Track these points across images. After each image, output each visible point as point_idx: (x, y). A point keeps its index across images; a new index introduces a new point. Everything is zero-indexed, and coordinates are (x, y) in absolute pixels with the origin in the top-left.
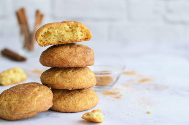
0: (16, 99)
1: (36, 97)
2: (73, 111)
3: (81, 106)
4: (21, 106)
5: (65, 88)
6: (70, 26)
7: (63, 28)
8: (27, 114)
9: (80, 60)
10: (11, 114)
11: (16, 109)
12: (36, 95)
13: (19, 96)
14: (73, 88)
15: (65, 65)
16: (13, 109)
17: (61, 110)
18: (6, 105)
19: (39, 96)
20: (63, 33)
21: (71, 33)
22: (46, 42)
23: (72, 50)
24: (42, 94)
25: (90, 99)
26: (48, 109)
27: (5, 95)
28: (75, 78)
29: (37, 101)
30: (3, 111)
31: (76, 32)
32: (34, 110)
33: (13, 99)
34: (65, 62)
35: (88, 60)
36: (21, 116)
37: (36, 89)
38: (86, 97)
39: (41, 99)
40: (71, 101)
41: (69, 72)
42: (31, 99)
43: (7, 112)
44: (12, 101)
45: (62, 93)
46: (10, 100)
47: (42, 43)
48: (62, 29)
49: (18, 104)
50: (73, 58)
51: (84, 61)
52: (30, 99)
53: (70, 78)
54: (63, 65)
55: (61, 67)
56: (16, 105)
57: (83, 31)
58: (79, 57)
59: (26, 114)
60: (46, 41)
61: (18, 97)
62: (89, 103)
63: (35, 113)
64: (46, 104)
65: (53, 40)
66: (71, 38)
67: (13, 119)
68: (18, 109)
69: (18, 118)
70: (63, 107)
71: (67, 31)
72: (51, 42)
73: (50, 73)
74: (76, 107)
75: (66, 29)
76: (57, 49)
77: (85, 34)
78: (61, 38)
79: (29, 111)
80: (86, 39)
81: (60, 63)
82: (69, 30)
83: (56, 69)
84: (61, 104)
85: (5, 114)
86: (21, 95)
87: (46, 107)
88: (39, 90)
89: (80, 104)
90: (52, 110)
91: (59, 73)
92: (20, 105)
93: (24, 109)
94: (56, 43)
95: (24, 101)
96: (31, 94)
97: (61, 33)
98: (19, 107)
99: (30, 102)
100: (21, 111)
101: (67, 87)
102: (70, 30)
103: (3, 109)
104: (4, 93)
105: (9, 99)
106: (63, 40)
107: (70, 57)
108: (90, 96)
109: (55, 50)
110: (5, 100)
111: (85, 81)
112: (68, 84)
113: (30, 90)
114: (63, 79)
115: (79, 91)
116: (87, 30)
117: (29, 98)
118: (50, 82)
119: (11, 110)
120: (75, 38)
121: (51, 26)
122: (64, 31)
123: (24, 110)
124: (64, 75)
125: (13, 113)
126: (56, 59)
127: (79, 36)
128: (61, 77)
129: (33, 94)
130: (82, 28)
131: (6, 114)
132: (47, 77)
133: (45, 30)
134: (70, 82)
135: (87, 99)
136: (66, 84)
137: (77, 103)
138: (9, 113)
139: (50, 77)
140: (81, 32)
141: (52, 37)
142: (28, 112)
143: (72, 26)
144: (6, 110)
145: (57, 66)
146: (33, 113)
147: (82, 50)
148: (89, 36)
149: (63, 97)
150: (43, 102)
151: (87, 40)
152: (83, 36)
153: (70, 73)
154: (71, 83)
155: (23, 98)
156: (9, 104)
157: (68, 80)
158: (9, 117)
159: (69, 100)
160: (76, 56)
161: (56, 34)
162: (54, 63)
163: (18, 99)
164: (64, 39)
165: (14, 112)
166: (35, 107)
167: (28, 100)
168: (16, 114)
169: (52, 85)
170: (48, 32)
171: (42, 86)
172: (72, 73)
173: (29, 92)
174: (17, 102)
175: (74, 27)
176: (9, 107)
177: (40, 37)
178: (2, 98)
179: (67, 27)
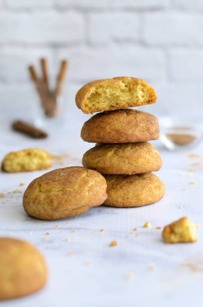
0: (58, 189)
1: (86, 185)
2: (134, 206)
3: (145, 198)
4: (68, 198)
5: (123, 173)
7: (118, 87)
8: (75, 209)
9: (143, 132)
10: (52, 210)
11: (60, 203)
12: (85, 182)
13: (62, 185)
14: (135, 172)
15: (123, 140)
16: (56, 203)
17: (118, 205)
18: (44, 199)
19: (90, 184)
20: (118, 94)
21: (128, 94)
22: (93, 107)
23: (131, 117)
24: (94, 181)
25: (156, 187)
28: (137, 157)
29: (88, 191)
30: (40, 207)
31: (136, 91)
32: (84, 204)
33: (54, 189)
35: (153, 131)
36: (67, 212)
37: (84, 175)
38: (150, 185)
39: (94, 188)
40: (132, 191)
41: (126, 149)
43: (46, 208)
44: (53, 193)
46: (49, 191)
47: (87, 109)
48: (116, 88)
49: (62, 195)
50: (134, 129)
51: (148, 132)
52: (78, 188)
53: (130, 158)
54: (119, 139)
55: (116, 142)
56: (60, 198)
57: (145, 90)
58: (141, 128)
59: (73, 210)
60: (93, 105)
61: (60, 187)
63: (86, 208)
65: (103, 103)
66: (129, 101)
67: (55, 218)
68: (63, 203)
69: (62, 216)
70: (120, 200)
71: (123, 91)
72: (100, 108)
73: (99, 152)
74: (139, 200)
75: (122, 88)
76: (108, 116)
77: (148, 95)
78: (115, 101)
79: (78, 204)
80: (149, 102)
81: (116, 137)
82: (126, 90)
83: (106, 146)
84: (118, 195)
85: (42, 212)
86: (64, 183)
87: (100, 200)
88: (87, 176)
89: (144, 194)
90: (106, 205)
91: (113, 152)
92: (66, 197)
93: (72, 203)
94: (107, 109)
95: (70, 191)
97: (115, 93)
98: (64, 200)
99: (79, 192)
100: (67, 205)
101: (126, 171)
103: (41, 204)
105: (46, 190)
106: (117, 104)
109: (107, 119)
110: (41, 192)
112: (127, 166)
113: (75, 175)
114: (119, 159)
115: (140, 177)
116: (151, 89)
117: (76, 187)
118: (100, 165)
119: (52, 205)
120: (135, 101)
121: (101, 84)
122: (118, 91)
123: (72, 205)
124: (121, 153)
125: (55, 209)
126: (109, 131)
127: (140, 97)
128: (117, 157)
129: (80, 181)
130: (144, 86)
131: (45, 211)
132: (96, 158)
133: (92, 90)
134: (129, 163)
135: (152, 187)
136: (125, 167)
137: (140, 194)
138: (50, 209)
140: (142, 92)
141: (102, 99)
142: (77, 206)
143: (128, 83)
144: (44, 204)
146: (84, 208)
147: (144, 118)
148: (153, 97)
149: (118, 186)
151: (152, 103)
152: (146, 97)
153: (128, 150)
154: (132, 164)
155: (68, 188)
156: (48, 197)
157: (127, 160)
158: (50, 214)
159: (128, 189)
161: (108, 96)
162: (106, 137)
163: (61, 188)
164: (119, 102)
165: (58, 208)
166: (86, 199)
167: (75, 189)
168: (60, 210)
169: (104, 169)
170: (96, 92)
171: (91, 171)
172: (131, 151)
173: (75, 179)
174: (60, 193)
175: (132, 85)
176: (49, 202)
177: (85, 101)
178: (36, 189)
179: (123, 85)
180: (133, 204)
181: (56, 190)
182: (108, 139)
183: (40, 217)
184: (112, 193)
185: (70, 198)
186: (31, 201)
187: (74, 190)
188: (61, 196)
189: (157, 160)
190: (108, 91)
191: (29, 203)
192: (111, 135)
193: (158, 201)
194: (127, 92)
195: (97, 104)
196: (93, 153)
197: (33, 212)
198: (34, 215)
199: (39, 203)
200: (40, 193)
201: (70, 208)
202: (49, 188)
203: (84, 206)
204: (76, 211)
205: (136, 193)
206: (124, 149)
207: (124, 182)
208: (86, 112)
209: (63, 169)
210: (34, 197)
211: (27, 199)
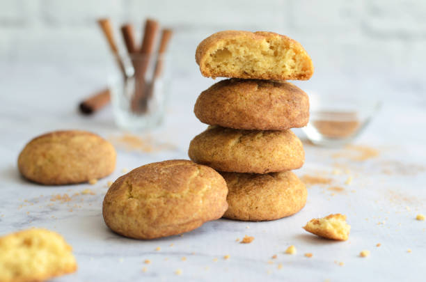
0: (159, 194)
1: (200, 190)
2: (265, 218)
3: (282, 208)
4: (173, 208)
5: (250, 170)
6: (273, 45)
7: (258, 47)
8: (183, 225)
9: (278, 116)
10: (149, 226)
11: (161, 216)
12: (199, 185)
13: (164, 188)
14: (268, 170)
15: (247, 125)
16: (155, 215)
17: (241, 217)
18: (138, 208)
19: (206, 187)
20: (255, 57)
21: (271, 59)
22: (217, 69)
23: (263, 93)
24: (210, 183)
25: (297, 192)
26: (222, 214)
27: (131, 187)
28: (272, 148)
29: (203, 198)
30: (131, 221)
31: (284, 58)
32: (197, 218)
33: (152, 195)
34: (247, 118)
35: (296, 116)
36: (170, 229)
37: (195, 174)
38: (288, 189)
39: (211, 193)
40: (262, 197)
41: (256, 137)
42: (190, 193)
43: (140, 221)
44: (151, 199)
45: (239, 181)
46: (145, 197)
47: (208, 70)
48: (255, 47)
49: (165, 204)
50: (264, 110)
51: (287, 117)
52: (187, 194)
53: (261, 150)
54: (241, 124)
55: (237, 128)
56: (161, 207)
57: (297, 59)
58: (276, 110)
59: (180, 225)
60: (218, 66)
61: (161, 191)
63: (198, 224)
65: (233, 67)
66: (271, 71)
67: (153, 237)
68: (165, 216)
69: (164, 234)
70: (245, 210)
71: (264, 54)
72: (227, 72)
74: (272, 210)
75: (264, 50)
76: (231, 88)
77: (301, 66)
78: (251, 66)
79: (187, 218)
80: (300, 77)
81: (237, 120)
82: (270, 53)
83: (226, 130)
84: (244, 203)
85: (134, 227)
86: (167, 185)
87: (219, 212)
88: (200, 175)
89: (280, 203)
90: (227, 217)
91: (237, 140)
92: (170, 206)
93: (179, 216)
94: (237, 75)
95: (176, 198)
96: (189, 182)
97: (252, 55)
98: (168, 211)
99: (190, 199)
100: (171, 219)
101: (256, 168)
102: (272, 52)
103: (132, 216)
104: (125, 183)
105: (141, 195)
106: (253, 71)
107: (259, 108)
108: (297, 187)
109: (228, 92)
110: (132, 197)
112: (257, 161)
113: (183, 174)
114: (245, 152)
116: (306, 59)
117: (185, 192)
118: (218, 158)
119: (150, 218)
120: (279, 72)
121: (234, 39)
122: (258, 53)
123: (180, 218)
124: (249, 143)
125: (154, 224)
126: (229, 111)
127: (288, 68)
128: (242, 148)
129: (191, 183)
130: (296, 51)
131: (139, 225)
132: (211, 148)
133: (220, 45)
134: (261, 157)
135: (292, 192)
136: (254, 162)
137: (275, 201)
138: (146, 223)
139: (217, 148)
140: (292, 61)
141: (231, 60)
142: (187, 221)
143: (275, 44)
144: (137, 216)
145: (230, 125)
146: (196, 223)
147: (283, 95)
148: (308, 71)
149: (243, 189)
150: (215, 200)
151: (303, 80)
152: (296, 69)
153: (258, 138)
154: (265, 159)
155: (173, 193)
156: (144, 205)
157: (257, 153)
158: (145, 232)
159: (258, 195)
160: (270, 106)
161: (242, 57)
162: (224, 119)
163: (162, 193)
164: (255, 69)
165: (158, 222)
166: (200, 210)
167: (184, 195)
168: (161, 225)
169: (222, 164)
170: (226, 49)
171: (204, 168)
172: (264, 139)
173: (182, 180)
174: (162, 201)
175: (279, 49)
176: (145, 212)
177: (207, 58)
178: (124, 192)
179: (266, 46)
180: (264, 217)
181: (155, 196)
182: (226, 122)
183: (131, 235)
184: (234, 200)
185: (177, 208)
186: (118, 210)
187: (182, 197)
188: (163, 205)
189: (299, 154)
190: (242, 50)
191: (113, 213)
192: (231, 117)
193: (298, 212)
194: (271, 56)
195: (223, 66)
196: (207, 139)
197: (120, 226)
198: (120, 231)
199: (130, 214)
200: (131, 199)
201: (176, 222)
202: (144, 192)
203: (197, 220)
204: (183, 227)
205: (268, 200)
206: (253, 136)
207: (251, 184)
208: (206, 75)
209: (162, 164)
210: (122, 205)
211: (110, 207)
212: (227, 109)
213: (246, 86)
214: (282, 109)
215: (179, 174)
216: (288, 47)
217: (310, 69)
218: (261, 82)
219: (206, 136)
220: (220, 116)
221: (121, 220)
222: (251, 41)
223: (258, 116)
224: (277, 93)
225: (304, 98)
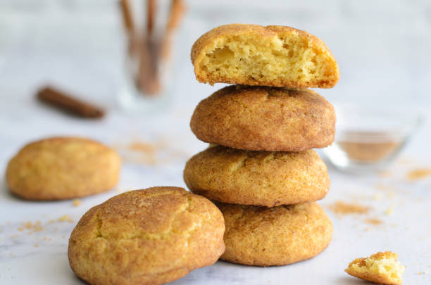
0: (133, 233)
1: (186, 229)
2: (275, 263)
3: (296, 250)
4: (149, 253)
5: (256, 202)
6: (287, 43)
7: (268, 45)
8: (163, 274)
9: (292, 134)
10: (119, 274)
11: (134, 262)
12: (185, 223)
13: (140, 226)
14: (279, 202)
15: (251, 145)
16: (126, 262)
17: (244, 261)
18: (106, 251)
19: (194, 226)
20: (264, 58)
21: (285, 61)
22: (216, 73)
23: (273, 105)
24: (201, 220)
25: (317, 229)
26: (217, 259)
27: (100, 222)
28: (284, 176)
29: (189, 240)
30: (98, 266)
31: (301, 59)
32: (181, 265)
33: (124, 234)
34: (251, 136)
35: (316, 134)
36: (146, 279)
37: (183, 208)
38: (307, 225)
39: (200, 233)
40: (271, 237)
41: (265, 160)
42: (173, 234)
43: (108, 268)
44: (122, 240)
45: (244, 214)
46: (116, 236)
47: (204, 74)
48: (264, 46)
49: (139, 247)
50: (274, 126)
51: (304, 135)
52: (170, 234)
53: (271, 177)
54: (244, 144)
55: (239, 148)
56: (134, 251)
57: (318, 60)
58: (289, 125)
59: (159, 274)
60: (217, 70)
61: (137, 229)
62: (315, 241)
63: (184, 272)
64: (212, 246)
65: (236, 70)
66: (284, 76)
68: (139, 263)
70: (249, 252)
71: (276, 54)
72: (228, 77)
73: (214, 161)
74: (283, 253)
75: (276, 49)
76: (234, 98)
77: (323, 70)
78: (258, 69)
79: (168, 266)
80: (322, 84)
81: (239, 138)
82: (283, 53)
83: (228, 151)
84: (246, 244)
85: (101, 275)
86: (144, 223)
87: (211, 257)
88: (189, 209)
89: (294, 244)
90: (224, 260)
91: (240, 163)
92: (145, 250)
93: (156, 263)
94: (242, 81)
95: (154, 240)
96: (173, 219)
97: (260, 56)
98: (143, 257)
99: (172, 242)
100: (147, 267)
101: (263, 200)
102: (286, 52)
103: (98, 260)
104: (95, 217)
105: (111, 234)
106: (262, 76)
107: (267, 123)
108: (318, 223)
109: (230, 102)
110: (100, 236)
111: (310, 184)
112: (265, 191)
113: (167, 208)
114: (250, 179)
115: (288, 209)
116: (330, 61)
117: (167, 231)
118: (215, 186)
119: (119, 265)
120: (294, 77)
121: (236, 35)
122: (267, 53)
123: (157, 266)
124: (254, 168)
125: (126, 272)
126: (228, 127)
127: (305, 72)
128: (246, 174)
129: (175, 220)
130: (317, 52)
131: (106, 273)
132: (208, 173)
133: (219, 42)
134: (270, 186)
135: (310, 229)
136: (261, 192)
137: (287, 242)
138: (115, 271)
139: (215, 174)
140: (312, 64)
141: (234, 62)
142: (167, 269)
143: (291, 41)
144: (104, 262)
145: (231, 144)
146: (179, 271)
147: (299, 106)
148: (332, 77)
149: (247, 226)
150: (205, 243)
151: (326, 87)
152: (317, 74)
153: (268, 162)
154: (274, 189)
155: (152, 233)
156: (113, 248)
157: (265, 181)
158: (114, 281)
159: (266, 233)
160: (281, 120)
161: (247, 58)
162: (223, 137)
163: (138, 233)
164: (264, 73)
165: (129, 271)
166: (184, 256)
167: (165, 237)
168: (134, 274)
169: (221, 193)
170: (226, 48)
171: (196, 199)
172: (274, 162)
173: (165, 215)
174: (136, 243)
175: (295, 47)
176: (114, 257)
177: (203, 59)
178: (92, 229)
179: (278, 43)
180: (272, 261)
181: (128, 236)
182: (225, 140)
184: (236, 239)
185: (154, 253)
186: (82, 252)
187: (162, 238)
188: (136, 248)
189: (320, 181)
190: (247, 49)
193: (318, 255)
194: (285, 57)
195: (223, 69)
196: (204, 161)
197: (84, 272)
198: (85, 278)
199: (96, 258)
200: (99, 238)
201: (152, 271)
202: (115, 230)
203: (180, 268)
204: (163, 277)
205: (279, 240)
206: (261, 159)
207: (259, 219)
208: (201, 80)
209: (145, 192)
210: (88, 245)
211: (75, 247)
212: (227, 125)
213: (253, 94)
214: (297, 125)
215: (161, 208)
216: (306, 46)
217: (334, 73)
218: (272, 90)
219: (204, 157)
220: (219, 133)
221: (86, 266)
222: (258, 37)
223: (265, 133)
224: (292, 104)
225: (327, 111)
